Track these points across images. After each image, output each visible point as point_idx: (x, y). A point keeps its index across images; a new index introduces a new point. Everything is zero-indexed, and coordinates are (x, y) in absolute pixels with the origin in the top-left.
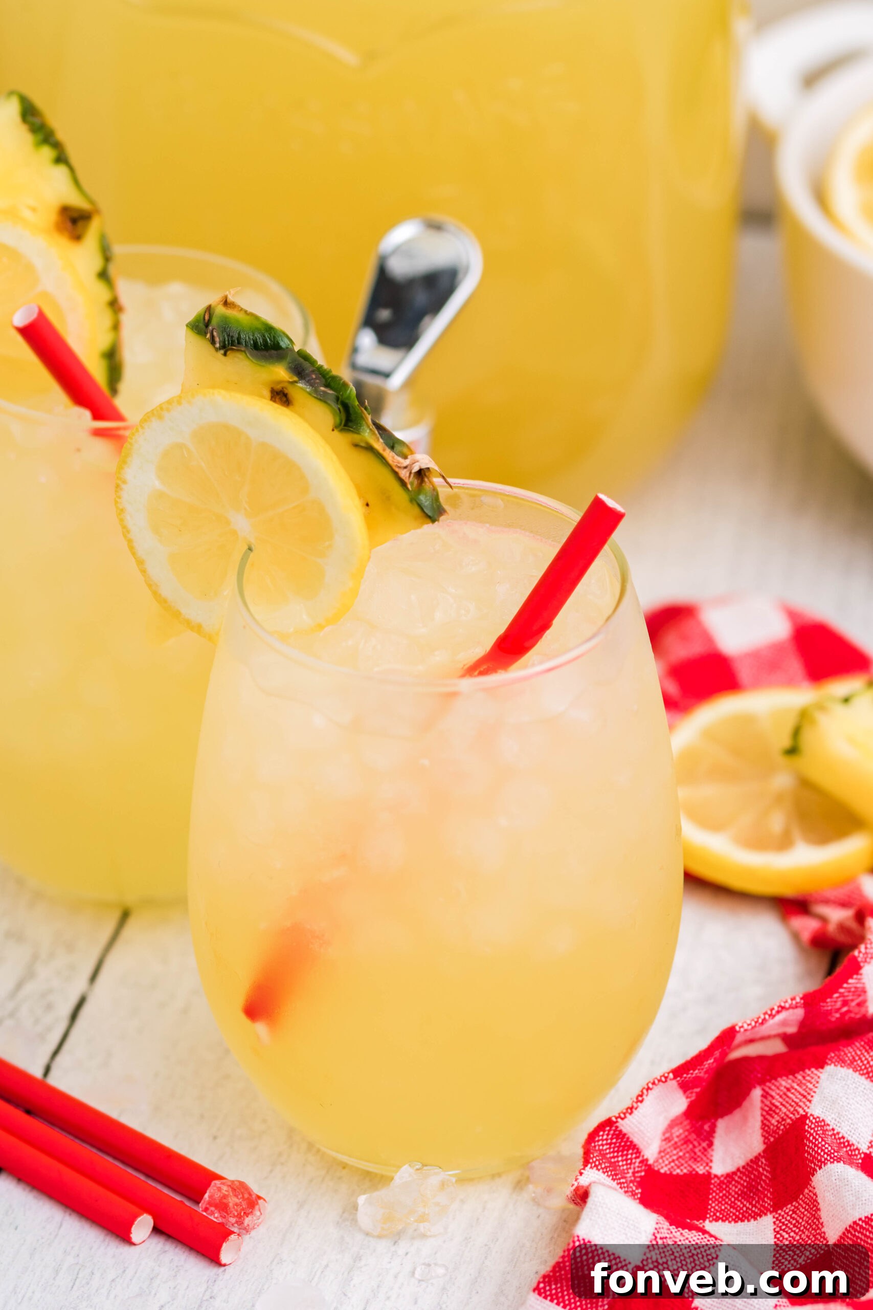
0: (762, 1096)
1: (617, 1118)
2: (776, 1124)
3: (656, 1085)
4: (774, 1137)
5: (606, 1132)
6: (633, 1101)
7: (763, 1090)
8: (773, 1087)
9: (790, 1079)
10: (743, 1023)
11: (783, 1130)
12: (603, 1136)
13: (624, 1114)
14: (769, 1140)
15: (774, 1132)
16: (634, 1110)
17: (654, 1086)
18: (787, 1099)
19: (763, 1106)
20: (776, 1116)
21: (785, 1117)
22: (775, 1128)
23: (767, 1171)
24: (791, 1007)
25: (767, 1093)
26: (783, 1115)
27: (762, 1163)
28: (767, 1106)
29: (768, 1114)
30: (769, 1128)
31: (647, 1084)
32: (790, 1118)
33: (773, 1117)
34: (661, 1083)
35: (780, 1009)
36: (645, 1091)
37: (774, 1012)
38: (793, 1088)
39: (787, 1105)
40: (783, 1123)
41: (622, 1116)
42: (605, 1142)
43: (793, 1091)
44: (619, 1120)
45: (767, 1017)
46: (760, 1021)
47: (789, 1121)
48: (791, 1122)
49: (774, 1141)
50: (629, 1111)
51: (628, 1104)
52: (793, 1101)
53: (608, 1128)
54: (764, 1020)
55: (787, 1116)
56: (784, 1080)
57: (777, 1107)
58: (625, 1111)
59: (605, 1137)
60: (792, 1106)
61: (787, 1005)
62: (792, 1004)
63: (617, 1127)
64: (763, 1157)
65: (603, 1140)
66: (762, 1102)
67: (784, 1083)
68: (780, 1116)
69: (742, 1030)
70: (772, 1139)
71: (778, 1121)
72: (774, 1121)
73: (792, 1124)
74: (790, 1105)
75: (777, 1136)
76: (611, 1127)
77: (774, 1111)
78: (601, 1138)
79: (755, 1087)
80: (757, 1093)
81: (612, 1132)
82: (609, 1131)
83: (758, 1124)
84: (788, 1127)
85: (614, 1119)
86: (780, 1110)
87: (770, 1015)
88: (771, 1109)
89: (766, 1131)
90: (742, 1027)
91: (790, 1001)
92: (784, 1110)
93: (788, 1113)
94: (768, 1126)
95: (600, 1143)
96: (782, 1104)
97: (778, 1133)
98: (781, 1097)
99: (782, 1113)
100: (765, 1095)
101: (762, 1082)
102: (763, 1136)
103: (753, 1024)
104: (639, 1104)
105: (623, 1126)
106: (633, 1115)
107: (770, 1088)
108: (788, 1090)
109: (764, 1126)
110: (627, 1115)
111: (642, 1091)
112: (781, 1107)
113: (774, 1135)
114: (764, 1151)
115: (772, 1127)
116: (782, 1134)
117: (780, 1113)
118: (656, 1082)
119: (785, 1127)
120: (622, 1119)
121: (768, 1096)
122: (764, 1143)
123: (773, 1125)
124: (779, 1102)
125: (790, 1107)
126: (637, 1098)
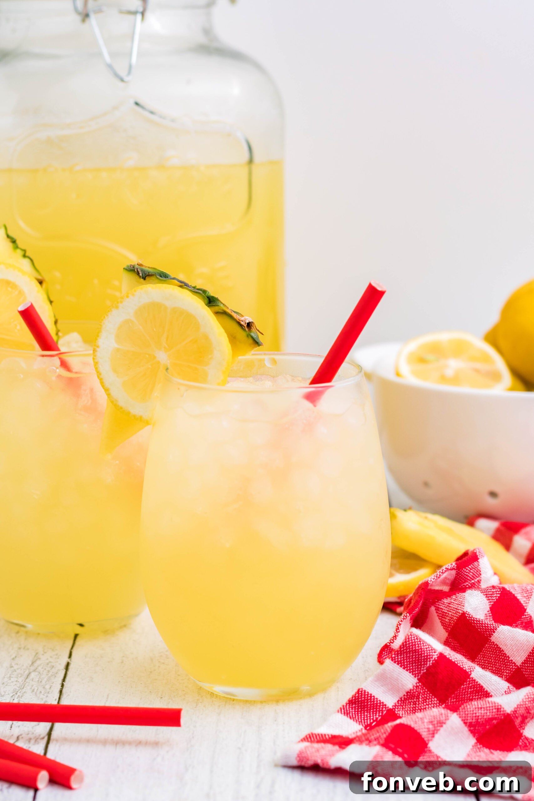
0: (436, 610)
1: (389, 643)
2: (448, 621)
3: (403, 621)
4: (450, 628)
5: (386, 652)
6: (395, 633)
7: (435, 606)
8: (440, 604)
9: (448, 599)
10: (431, 579)
11: (453, 623)
12: (384, 654)
13: (393, 640)
14: (448, 629)
15: (449, 625)
16: (397, 637)
17: (402, 622)
18: (450, 608)
19: (438, 614)
20: (447, 617)
21: (452, 617)
22: (449, 623)
23: (456, 643)
24: (451, 569)
25: (439, 608)
26: (451, 616)
27: (450, 641)
28: (441, 614)
29: (442, 617)
30: (446, 624)
31: (399, 622)
32: (456, 616)
33: (446, 618)
34: (404, 620)
35: (446, 569)
36: (399, 626)
37: (444, 571)
38: (452, 602)
39: (452, 611)
40: (452, 619)
41: (392, 641)
42: (386, 656)
43: (452, 604)
44: (391, 644)
45: (441, 574)
46: (438, 576)
47: (455, 618)
48: (457, 618)
49: (451, 630)
50: (395, 638)
51: (393, 635)
52: (454, 608)
53: (386, 649)
54: (440, 575)
55: (453, 616)
56: (445, 600)
57: (446, 613)
58: (392, 639)
59: (386, 654)
60: (454, 610)
61: (449, 568)
62: (451, 567)
63: (390, 647)
64: (450, 638)
65: (385, 656)
66: (437, 612)
67: (445, 601)
68: (449, 617)
69: (431, 582)
70: (450, 629)
71: (449, 620)
72: (447, 620)
73: (457, 619)
74: (453, 610)
75: (451, 627)
76: (387, 649)
77: (445, 615)
78: (384, 655)
79: (431, 607)
80: (433, 609)
81: (388, 651)
82: (387, 650)
83: (440, 624)
84: (455, 621)
85: (388, 644)
86: (448, 614)
87: (442, 573)
88: (443, 615)
89: (445, 626)
90: (431, 581)
91: (450, 566)
92: (450, 613)
93: (453, 614)
94: (445, 623)
95: (384, 657)
96: (448, 611)
97: (451, 625)
98: (446, 607)
99: (450, 615)
100: (437, 609)
101: (433, 603)
102: (444, 629)
103: (435, 578)
104: (398, 633)
105: (393, 646)
106: (397, 639)
107: (439, 605)
108: (449, 604)
109: (443, 624)
110: (394, 640)
111: (397, 627)
112: (448, 612)
113: (449, 627)
114: (449, 635)
115: (447, 623)
116: (453, 625)
117: (449, 615)
118: (402, 620)
119: (454, 621)
120: (392, 643)
121: (439, 609)
122: (447, 632)
123: (447, 622)
124: (446, 610)
125: (453, 611)
126: (397, 631)
